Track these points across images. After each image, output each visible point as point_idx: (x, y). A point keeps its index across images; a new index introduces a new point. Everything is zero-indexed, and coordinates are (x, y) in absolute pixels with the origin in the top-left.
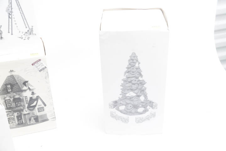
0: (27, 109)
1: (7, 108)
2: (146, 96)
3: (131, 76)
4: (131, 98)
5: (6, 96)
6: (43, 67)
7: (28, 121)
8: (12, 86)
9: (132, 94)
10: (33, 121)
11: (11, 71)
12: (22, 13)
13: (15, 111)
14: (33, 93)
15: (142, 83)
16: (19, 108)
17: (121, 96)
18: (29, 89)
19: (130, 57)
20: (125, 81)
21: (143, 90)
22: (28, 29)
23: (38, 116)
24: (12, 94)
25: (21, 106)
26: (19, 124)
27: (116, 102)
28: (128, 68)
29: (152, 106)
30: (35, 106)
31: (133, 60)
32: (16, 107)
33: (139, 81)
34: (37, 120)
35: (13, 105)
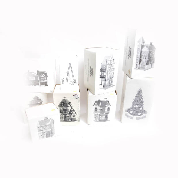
0: (68, 114)
1: (61, 113)
2: (143, 108)
3: (138, 98)
4: (136, 108)
5: (61, 107)
6: (78, 97)
7: (68, 120)
8: (64, 103)
9: (137, 106)
10: (70, 120)
11: (65, 97)
12: (73, 74)
13: (63, 115)
14: (72, 108)
15: (142, 102)
16: (65, 113)
17: (131, 107)
18: (71, 106)
19: (139, 90)
20: (134, 100)
21: (142, 105)
22: (74, 80)
23: (72, 118)
24: (63, 107)
25: (66, 113)
26: (64, 120)
27: (129, 109)
28: (137, 95)
29: (145, 113)
30: (72, 114)
31: (140, 92)
32: (64, 112)
33: (141, 101)
34: (72, 120)
35: (63, 112)
